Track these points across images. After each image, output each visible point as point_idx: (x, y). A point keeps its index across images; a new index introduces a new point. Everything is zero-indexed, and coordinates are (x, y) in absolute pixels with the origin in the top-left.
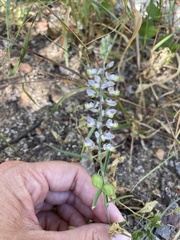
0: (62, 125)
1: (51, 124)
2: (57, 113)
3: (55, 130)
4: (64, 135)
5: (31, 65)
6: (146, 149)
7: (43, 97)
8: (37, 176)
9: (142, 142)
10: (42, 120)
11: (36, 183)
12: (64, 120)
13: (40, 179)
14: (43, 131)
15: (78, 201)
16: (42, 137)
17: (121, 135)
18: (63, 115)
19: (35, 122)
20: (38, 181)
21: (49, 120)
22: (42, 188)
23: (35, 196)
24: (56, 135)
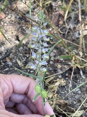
0: (24, 56)
1: (17, 56)
2: (21, 48)
3: (20, 60)
4: (26, 63)
5: (5, 13)
6: (84, 78)
7: (12, 37)
8: (7, 82)
9: (81, 72)
10: (11, 52)
11: (6, 85)
12: (26, 54)
13: (8, 83)
14: (11, 59)
15: (29, 102)
16: (10, 63)
17: (66, 66)
18: (26, 50)
19: (6, 53)
20: (8, 85)
21: (16, 53)
22: (9, 89)
23: (5, 93)
24: (20, 63)
